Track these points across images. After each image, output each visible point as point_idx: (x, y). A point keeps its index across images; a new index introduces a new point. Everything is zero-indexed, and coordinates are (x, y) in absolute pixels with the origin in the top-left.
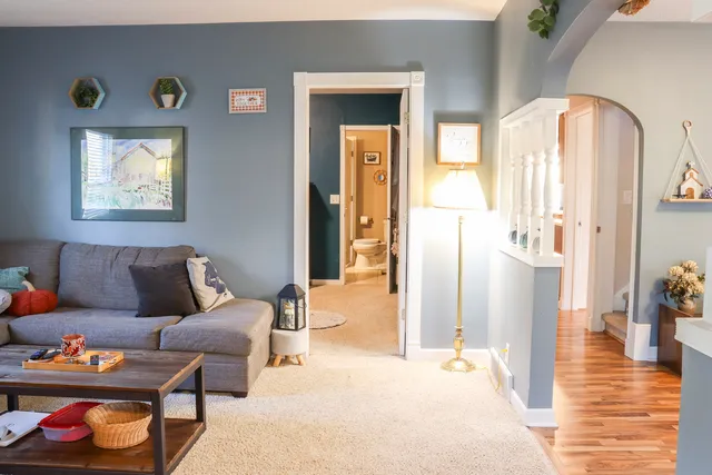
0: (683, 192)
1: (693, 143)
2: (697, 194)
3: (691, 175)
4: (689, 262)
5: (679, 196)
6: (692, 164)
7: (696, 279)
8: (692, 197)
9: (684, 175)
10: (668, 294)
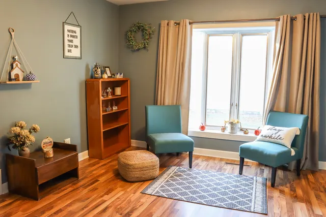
0: (13, 77)
1: (16, 44)
2: (21, 78)
3: (17, 65)
4: (21, 122)
5: (10, 79)
6: (16, 57)
7: (29, 133)
8: (19, 80)
9: (12, 65)
10: (11, 146)
